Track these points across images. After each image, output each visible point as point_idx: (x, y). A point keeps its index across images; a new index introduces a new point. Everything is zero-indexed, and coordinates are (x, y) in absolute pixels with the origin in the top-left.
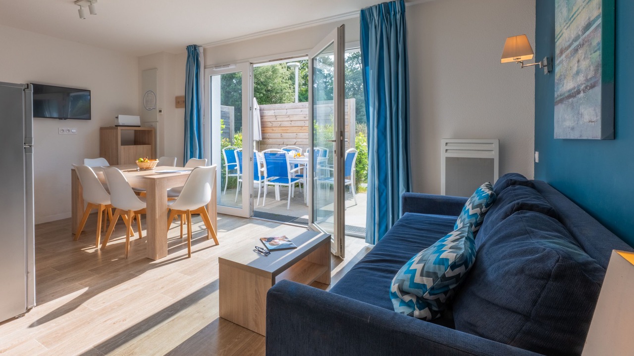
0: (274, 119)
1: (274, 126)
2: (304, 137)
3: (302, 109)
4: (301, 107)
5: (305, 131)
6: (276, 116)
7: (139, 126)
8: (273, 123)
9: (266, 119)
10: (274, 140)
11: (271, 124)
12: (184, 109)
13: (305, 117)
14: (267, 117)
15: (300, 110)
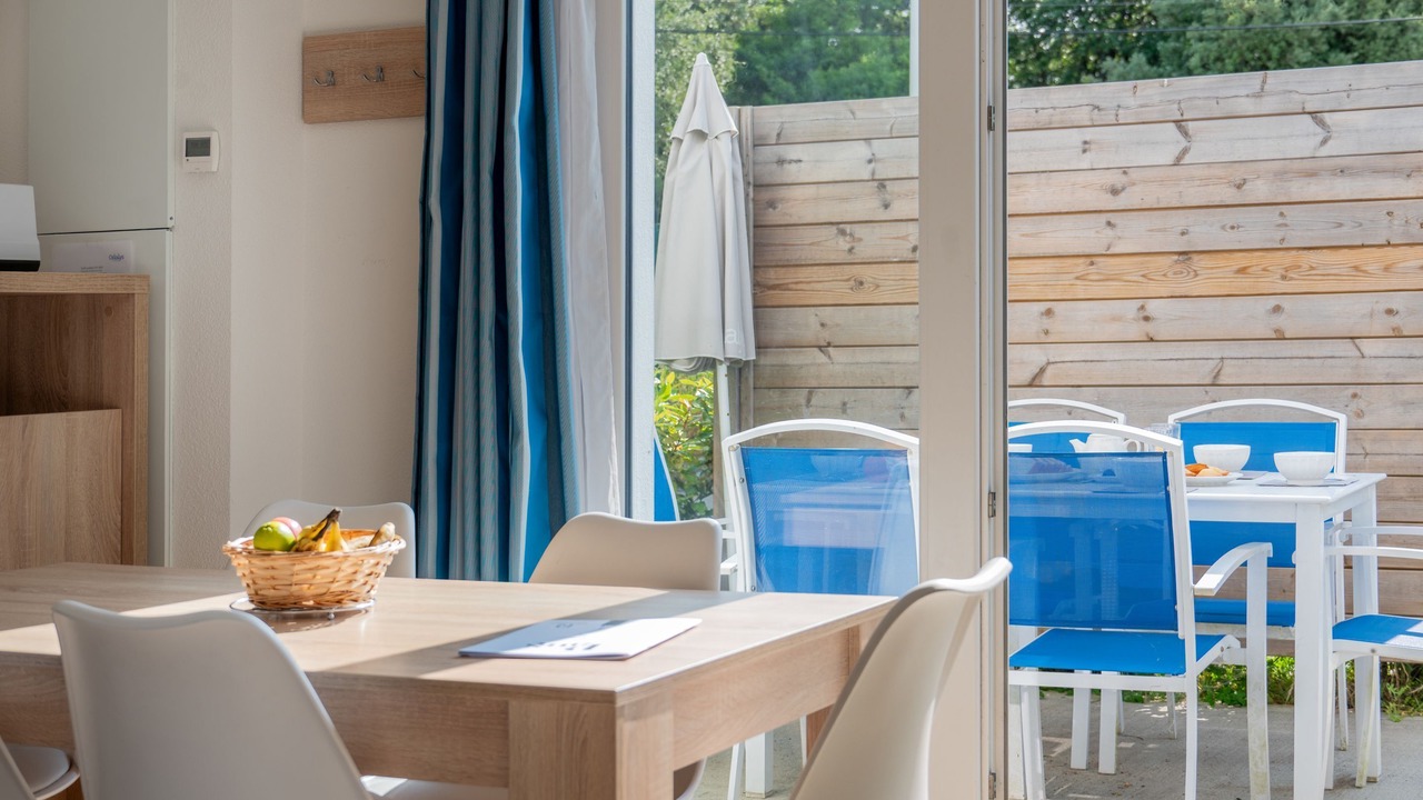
0: (866, 206)
1: (863, 251)
2: (1113, 330)
3: (1089, 134)
4: (1083, 115)
5: (1112, 289)
6: (882, 184)
7: (31, 266)
8: (859, 231)
9: (798, 205)
10: (863, 356)
11: (844, 244)
12: (422, 122)
13: (1115, 192)
14: (797, 192)
15: (1075, 137)
